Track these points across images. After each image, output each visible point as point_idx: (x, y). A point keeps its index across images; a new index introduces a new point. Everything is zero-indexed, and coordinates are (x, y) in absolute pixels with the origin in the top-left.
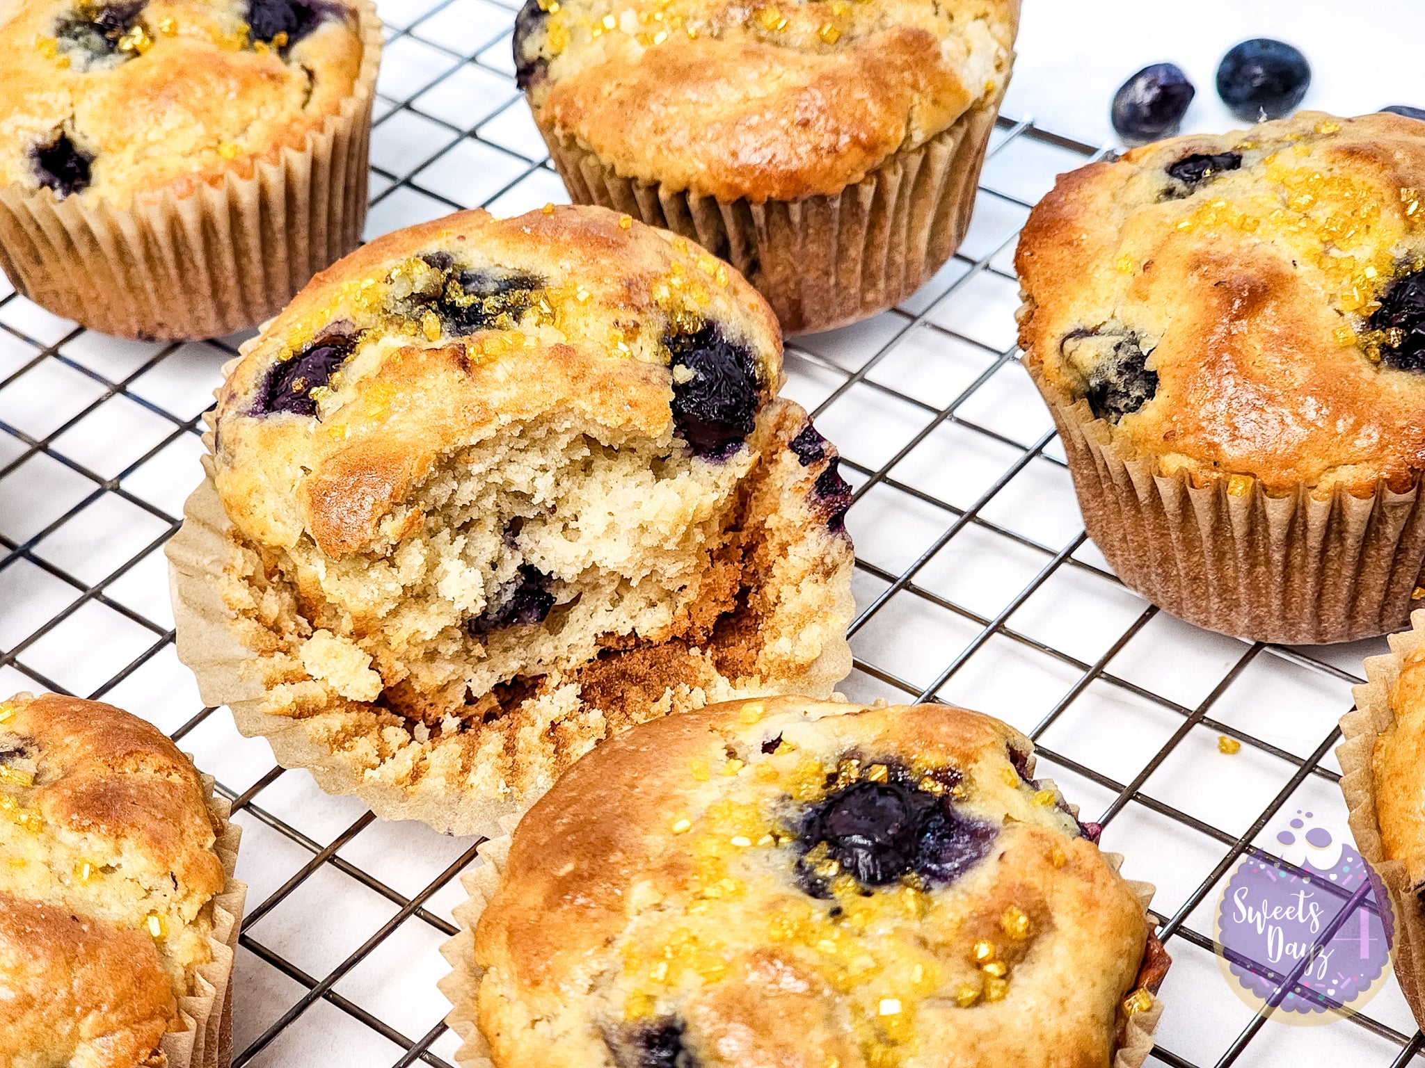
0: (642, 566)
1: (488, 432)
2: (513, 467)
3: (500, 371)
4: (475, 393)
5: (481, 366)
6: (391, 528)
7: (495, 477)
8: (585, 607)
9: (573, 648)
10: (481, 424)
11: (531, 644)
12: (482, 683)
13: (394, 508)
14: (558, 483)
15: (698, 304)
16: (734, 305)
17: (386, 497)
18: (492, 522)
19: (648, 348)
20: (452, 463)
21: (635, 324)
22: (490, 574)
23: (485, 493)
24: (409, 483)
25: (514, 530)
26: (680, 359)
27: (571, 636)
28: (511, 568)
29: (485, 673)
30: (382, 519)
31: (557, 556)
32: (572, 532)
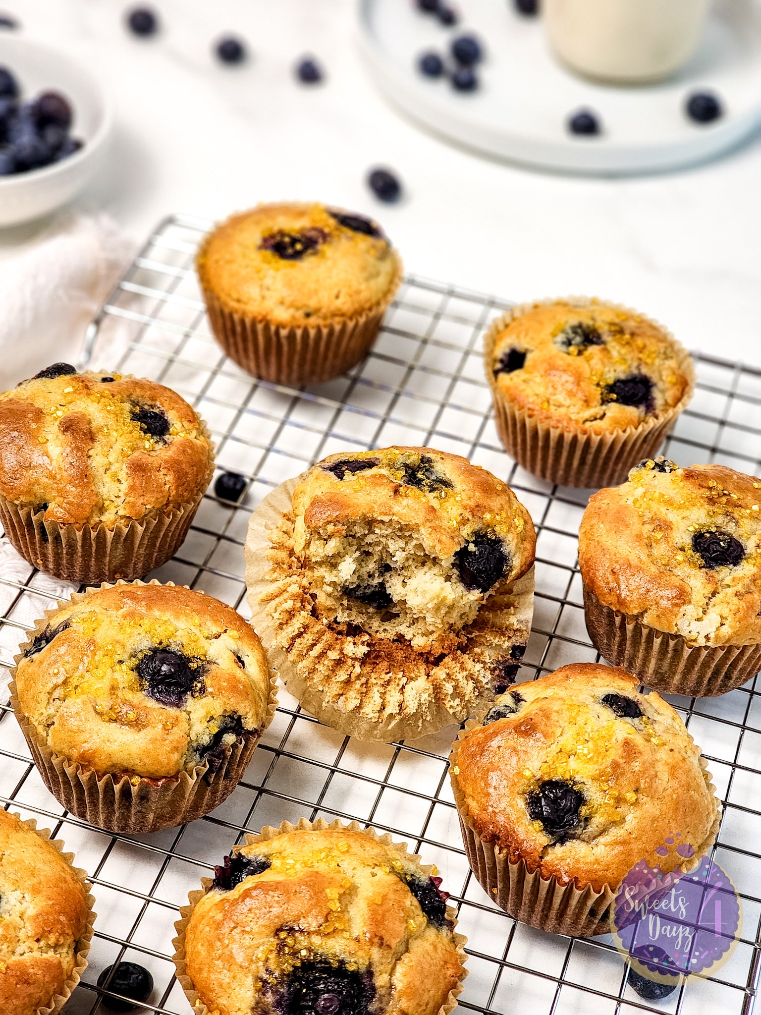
0: (421, 612)
1: (386, 519)
2: (393, 541)
3: (405, 502)
4: (391, 502)
5: (401, 496)
6: (331, 528)
7: (383, 540)
8: (399, 620)
9: (385, 630)
10: (386, 514)
11: (370, 618)
12: (343, 617)
13: (336, 522)
14: (407, 560)
15: (501, 531)
16: (516, 540)
17: (335, 515)
18: (376, 558)
19: (466, 531)
20: (370, 523)
21: (468, 520)
22: (366, 577)
23: (377, 544)
24: (346, 516)
25: (386, 569)
26: (476, 543)
27: (387, 626)
28: (376, 581)
29: (346, 615)
30: (329, 522)
31: (396, 589)
32: (405, 583)
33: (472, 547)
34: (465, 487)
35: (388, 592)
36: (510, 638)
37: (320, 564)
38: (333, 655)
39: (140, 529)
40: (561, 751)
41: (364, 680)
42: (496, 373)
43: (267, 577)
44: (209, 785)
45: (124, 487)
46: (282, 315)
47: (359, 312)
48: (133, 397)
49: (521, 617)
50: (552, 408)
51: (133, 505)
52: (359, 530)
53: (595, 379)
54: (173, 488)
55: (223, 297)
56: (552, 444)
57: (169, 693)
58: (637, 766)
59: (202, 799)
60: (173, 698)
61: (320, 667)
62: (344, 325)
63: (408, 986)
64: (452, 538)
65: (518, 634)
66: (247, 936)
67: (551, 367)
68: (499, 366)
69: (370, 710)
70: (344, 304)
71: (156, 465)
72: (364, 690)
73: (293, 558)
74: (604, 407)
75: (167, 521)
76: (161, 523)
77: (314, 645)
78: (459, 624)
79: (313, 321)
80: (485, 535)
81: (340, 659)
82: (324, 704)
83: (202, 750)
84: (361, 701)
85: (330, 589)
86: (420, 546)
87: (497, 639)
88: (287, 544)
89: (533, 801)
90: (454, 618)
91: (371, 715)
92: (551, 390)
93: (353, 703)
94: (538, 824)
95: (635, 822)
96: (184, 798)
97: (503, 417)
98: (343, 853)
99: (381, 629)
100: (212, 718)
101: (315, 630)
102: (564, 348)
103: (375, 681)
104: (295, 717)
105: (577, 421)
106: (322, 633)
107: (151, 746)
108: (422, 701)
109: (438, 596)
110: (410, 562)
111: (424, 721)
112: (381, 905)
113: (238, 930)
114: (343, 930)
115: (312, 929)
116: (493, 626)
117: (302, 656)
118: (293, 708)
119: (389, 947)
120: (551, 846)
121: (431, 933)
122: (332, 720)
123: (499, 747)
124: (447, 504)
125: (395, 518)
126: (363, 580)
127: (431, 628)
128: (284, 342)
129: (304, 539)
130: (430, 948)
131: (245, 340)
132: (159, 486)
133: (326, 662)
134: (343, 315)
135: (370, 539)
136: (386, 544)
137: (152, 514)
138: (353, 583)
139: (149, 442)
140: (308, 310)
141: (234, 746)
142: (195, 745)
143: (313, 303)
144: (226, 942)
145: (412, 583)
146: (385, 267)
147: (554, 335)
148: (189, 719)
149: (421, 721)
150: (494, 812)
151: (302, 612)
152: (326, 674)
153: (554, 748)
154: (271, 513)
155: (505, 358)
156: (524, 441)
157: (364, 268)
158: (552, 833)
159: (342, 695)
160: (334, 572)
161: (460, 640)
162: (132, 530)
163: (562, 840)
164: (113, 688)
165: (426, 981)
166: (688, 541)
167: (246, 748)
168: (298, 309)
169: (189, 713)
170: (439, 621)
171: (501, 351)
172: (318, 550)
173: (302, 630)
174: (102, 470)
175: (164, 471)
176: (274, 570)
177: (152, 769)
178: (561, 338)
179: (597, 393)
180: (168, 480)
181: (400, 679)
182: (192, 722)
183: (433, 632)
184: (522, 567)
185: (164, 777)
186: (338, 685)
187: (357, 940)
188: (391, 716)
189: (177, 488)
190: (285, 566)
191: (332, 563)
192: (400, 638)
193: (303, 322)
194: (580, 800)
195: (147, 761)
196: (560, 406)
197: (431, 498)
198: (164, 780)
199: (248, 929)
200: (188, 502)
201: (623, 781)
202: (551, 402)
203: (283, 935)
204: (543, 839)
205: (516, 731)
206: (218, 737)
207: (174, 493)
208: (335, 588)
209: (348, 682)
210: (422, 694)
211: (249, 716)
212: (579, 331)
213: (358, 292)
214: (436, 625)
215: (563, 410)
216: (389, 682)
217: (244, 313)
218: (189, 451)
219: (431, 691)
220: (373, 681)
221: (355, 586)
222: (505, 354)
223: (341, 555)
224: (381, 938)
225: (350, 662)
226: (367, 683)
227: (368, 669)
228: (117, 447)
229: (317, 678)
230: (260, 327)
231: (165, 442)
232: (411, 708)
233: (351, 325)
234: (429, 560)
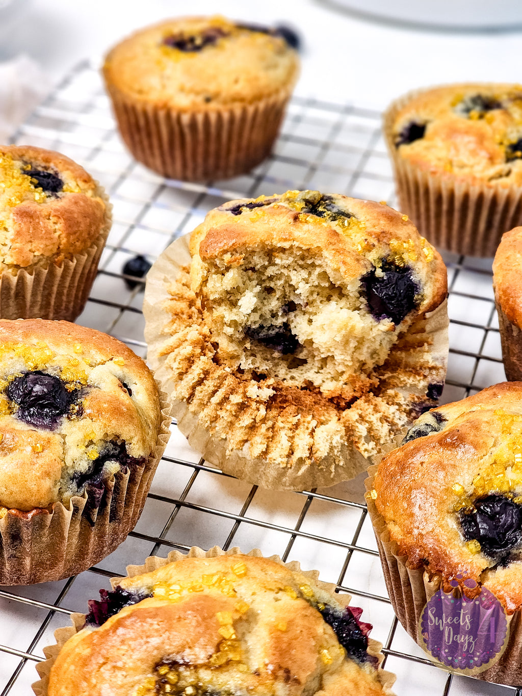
0: (329, 351)
1: (286, 245)
2: (295, 272)
3: (306, 227)
4: (292, 229)
5: (301, 222)
6: (227, 257)
7: (285, 272)
8: (308, 366)
9: (292, 378)
10: (285, 240)
11: (276, 365)
12: (246, 364)
13: (234, 250)
14: (312, 293)
15: (409, 259)
16: (425, 270)
17: (231, 244)
18: (278, 294)
19: (373, 256)
20: (270, 253)
21: (374, 246)
22: (268, 316)
23: (278, 277)
24: (244, 244)
25: (290, 307)
26: (383, 269)
27: (295, 373)
28: (280, 321)
29: (250, 361)
30: (225, 252)
31: (301, 328)
32: (310, 321)
33: (379, 273)
34: (368, 217)
35: (293, 333)
36: (425, 377)
37: (219, 302)
38: (236, 399)
39: (29, 279)
40: (495, 463)
41: (270, 423)
42: (397, 145)
43: (167, 330)
44: (92, 524)
45: (11, 234)
46: (182, 102)
47: (258, 98)
48: (26, 158)
49: (436, 354)
50: (456, 170)
51: (21, 251)
52: (259, 261)
53: (498, 138)
54: (63, 235)
55: (125, 90)
56: (457, 204)
57: (41, 416)
59: (87, 543)
60: (47, 421)
61: (222, 413)
62: (244, 112)
64: (358, 260)
65: (434, 372)
66: (119, 674)
67: (452, 132)
68: (399, 139)
69: (277, 455)
70: (243, 88)
71: (45, 213)
72: (270, 434)
73: (193, 308)
74: (509, 165)
75: (59, 271)
76: (52, 274)
77: (214, 392)
78: (370, 365)
79: (214, 106)
80: (393, 263)
81: (243, 403)
82: (228, 453)
83: (81, 479)
84: (268, 446)
85: (230, 331)
86: (324, 275)
87: (412, 379)
88: (186, 296)
89: (467, 520)
90: (364, 355)
91: (279, 460)
92: (453, 152)
93: (259, 448)
94: (474, 545)
96: (63, 538)
97: (405, 187)
98: (240, 576)
99: (288, 377)
100: (91, 442)
101: (216, 375)
102: (465, 115)
103: (281, 425)
104: (198, 470)
105: (482, 179)
106: (223, 378)
107: (18, 472)
108: (334, 444)
109: (346, 326)
110: (315, 296)
111: (337, 466)
112: (286, 632)
113: (109, 666)
114: (239, 662)
115: (200, 662)
116: (407, 366)
117: (203, 405)
118: (195, 459)
119: (297, 681)
120: (491, 569)
121: (351, 668)
122: (237, 469)
123: (422, 463)
124: (350, 231)
125: (296, 244)
126: (265, 320)
127: (341, 368)
128: (187, 131)
129: (200, 276)
130: (350, 686)
131: (149, 135)
132: (48, 232)
133: (228, 407)
134: (242, 100)
135: (271, 271)
136: (289, 276)
137: (42, 263)
138: (255, 323)
139: (39, 194)
140: (209, 95)
141: (118, 476)
142: (71, 472)
143: (212, 88)
144: (94, 681)
145: (318, 320)
147: (453, 105)
148: (64, 443)
149: (333, 466)
150: (420, 534)
151: (202, 358)
152: (229, 420)
153: (487, 460)
154: (170, 267)
155: (406, 133)
156: (428, 209)
157: (262, 58)
158: (491, 554)
159: (246, 441)
160: (235, 310)
161: (371, 381)
162: (21, 280)
163: (504, 562)
167: (132, 480)
168: (197, 93)
169: (64, 437)
170: (349, 358)
171: (401, 125)
172: (217, 286)
173: (202, 376)
175: (53, 219)
176: (173, 322)
177: (20, 498)
178: (460, 107)
179: (502, 151)
180: (58, 228)
181: (309, 423)
182: (67, 446)
183: (343, 373)
184: (434, 297)
185: (36, 508)
186: (243, 430)
187: (257, 673)
188: (301, 461)
189: (68, 235)
190: (185, 316)
191: (231, 298)
192: (309, 386)
193: (203, 107)
195: (15, 489)
196: (462, 166)
197: (335, 225)
198: (34, 511)
199: (120, 664)
200: (81, 253)
202: (455, 164)
203: (163, 670)
204: (482, 562)
205: (441, 445)
206: (98, 464)
207: (64, 241)
208: (236, 329)
209: (253, 427)
210: (334, 437)
211: (134, 441)
212: (479, 102)
213: (256, 78)
214: (346, 363)
215: (466, 171)
216: (297, 426)
217: (145, 103)
218: (82, 203)
219: (343, 433)
220: (280, 424)
221: (257, 326)
222: (405, 129)
223: (241, 290)
224: (287, 671)
225: (254, 405)
226: (273, 427)
227: (274, 412)
228: (5, 198)
229: (219, 425)
230: (162, 114)
231: (57, 197)
232: (322, 451)
233: (251, 110)
234: (335, 291)
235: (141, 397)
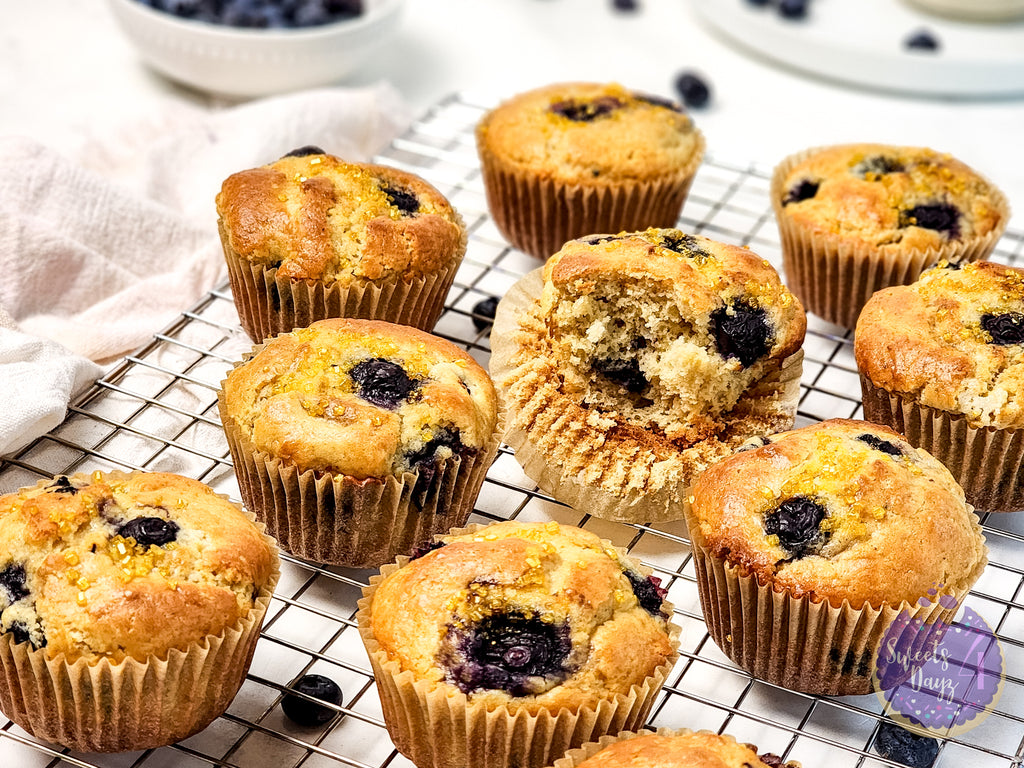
0: (675, 389)
1: (639, 276)
2: (646, 305)
3: (660, 259)
4: (646, 260)
5: (656, 254)
6: (579, 283)
7: (637, 304)
8: (654, 407)
9: (637, 418)
10: (638, 270)
11: (622, 403)
12: (590, 398)
13: (586, 277)
14: (662, 328)
15: (764, 301)
16: (780, 315)
17: (583, 270)
18: (628, 327)
19: (725, 295)
20: (622, 283)
21: (728, 284)
22: (617, 350)
23: (629, 309)
24: (597, 271)
25: (640, 343)
26: (735, 308)
27: (641, 413)
28: (628, 356)
29: (595, 396)
30: (577, 277)
31: (649, 365)
32: (659, 359)
33: (730, 311)
34: (727, 258)
35: (641, 370)
36: (772, 425)
37: (567, 330)
38: (576, 426)
39: (377, 291)
40: (805, 472)
41: (607, 453)
42: (784, 204)
43: (513, 361)
44: (420, 509)
45: (363, 245)
48: (384, 177)
49: (786, 404)
50: (843, 232)
51: (371, 262)
52: (610, 291)
53: (893, 201)
54: (415, 252)
56: (841, 268)
57: (381, 397)
58: (888, 484)
59: (413, 532)
60: (387, 402)
61: (561, 440)
62: (637, 189)
63: (609, 648)
64: (708, 295)
65: (782, 421)
66: (436, 587)
67: (844, 193)
68: (788, 197)
69: (612, 482)
71: (399, 228)
72: (607, 462)
73: (543, 340)
74: (902, 231)
75: (408, 288)
76: (399, 290)
77: (555, 420)
78: (717, 408)
80: (746, 304)
81: (582, 431)
82: (562, 479)
83: (414, 457)
84: (603, 474)
85: (576, 360)
86: (675, 310)
87: (758, 426)
88: (536, 328)
89: (772, 520)
90: (710, 395)
91: (613, 488)
92: (842, 212)
93: (593, 476)
94: (775, 538)
95: (882, 538)
96: (392, 516)
97: (789, 247)
98: (551, 533)
99: (633, 416)
100: (427, 426)
101: (558, 403)
102: (862, 176)
103: (619, 455)
104: (530, 496)
105: (870, 243)
106: (564, 406)
107: (357, 440)
108: (670, 479)
109: (691, 360)
110: (665, 332)
111: (672, 502)
112: (586, 569)
113: (428, 581)
114: (541, 586)
115: (507, 583)
116: (756, 413)
117: (543, 433)
119: (590, 606)
120: (787, 561)
121: (642, 613)
122: (570, 496)
123: (739, 471)
124: (705, 269)
125: (649, 275)
126: (614, 353)
127: (686, 408)
129: (551, 301)
130: (638, 624)
132: (401, 247)
133: (568, 433)
135: (622, 302)
136: (639, 309)
137: (390, 278)
138: (603, 355)
139: (394, 211)
141: (450, 464)
142: (405, 449)
144: (414, 593)
145: (666, 356)
146: (686, 141)
147: (851, 165)
148: (402, 423)
149: (668, 502)
150: (728, 529)
151: (546, 385)
152: (567, 446)
153: (799, 469)
154: (523, 298)
155: (797, 191)
158: (788, 548)
159: (582, 468)
160: (583, 339)
161: (717, 425)
162: (369, 292)
163: (799, 555)
164: (323, 386)
165: (629, 649)
166: (976, 319)
167: (462, 471)
169: (402, 416)
170: (694, 397)
171: (792, 183)
172: (568, 312)
173: (545, 403)
174: (341, 229)
175: (407, 236)
176: (521, 352)
177: (356, 465)
178: (859, 167)
179: (895, 216)
180: (411, 245)
181: (647, 457)
182: (404, 425)
183: (688, 413)
184: (786, 344)
185: (371, 477)
186: (579, 457)
187: (556, 595)
188: (635, 492)
189: (420, 253)
190: (533, 347)
191: (579, 327)
192: (654, 427)
193: (591, 182)
194: (822, 513)
195: (352, 456)
196: (850, 229)
197: (690, 262)
198: (368, 480)
199: (437, 580)
200: (432, 273)
201: (872, 497)
202: (842, 225)
203: (474, 587)
204: (780, 553)
205: (758, 455)
206: (431, 446)
207: (416, 258)
208: (583, 360)
209: (589, 455)
210: (671, 472)
211: (468, 430)
212: (881, 164)
213: (654, 156)
214: (691, 402)
215: (854, 233)
216: (635, 458)
217: (526, 173)
218: (437, 224)
219: (681, 469)
220: (618, 454)
221: (604, 358)
222: (797, 187)
223: (591, 319)
224: (582, 597)
225: (593, 433)
226: (610, 457)
227: (613, 443)
228: (359, 211)
229: (556, 452)
231: (412, 216)
232: (658, 483)
234: (686, 328)
235: (479, 396)
